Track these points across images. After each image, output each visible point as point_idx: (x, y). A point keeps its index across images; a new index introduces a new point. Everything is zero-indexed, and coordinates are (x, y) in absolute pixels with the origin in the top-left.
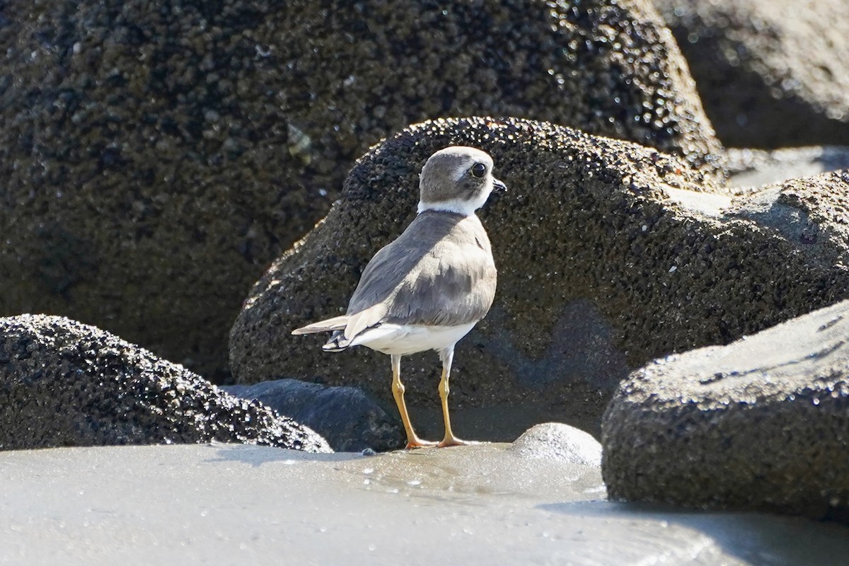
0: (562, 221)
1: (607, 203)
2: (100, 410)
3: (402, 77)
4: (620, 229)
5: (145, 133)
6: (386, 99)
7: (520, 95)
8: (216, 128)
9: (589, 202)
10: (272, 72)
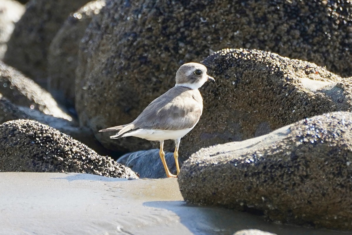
0: (261, 91)
1: (276, 84)
2: (38, 158)
3: (258, 32)
4: (279, 95)
5: (157, 51)
6: (251, 41)
7: (311, 41)
8: (183, 50)
9: (270, 84)
10: (206, 28)
